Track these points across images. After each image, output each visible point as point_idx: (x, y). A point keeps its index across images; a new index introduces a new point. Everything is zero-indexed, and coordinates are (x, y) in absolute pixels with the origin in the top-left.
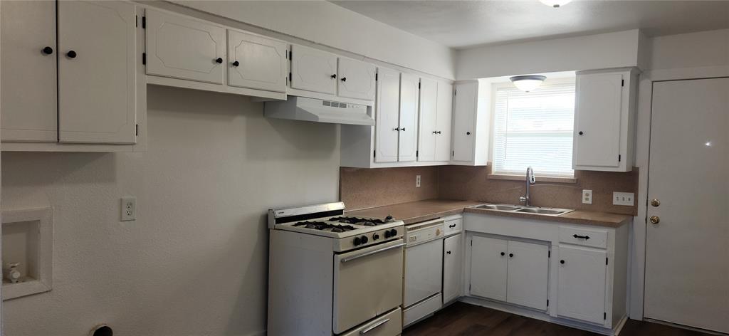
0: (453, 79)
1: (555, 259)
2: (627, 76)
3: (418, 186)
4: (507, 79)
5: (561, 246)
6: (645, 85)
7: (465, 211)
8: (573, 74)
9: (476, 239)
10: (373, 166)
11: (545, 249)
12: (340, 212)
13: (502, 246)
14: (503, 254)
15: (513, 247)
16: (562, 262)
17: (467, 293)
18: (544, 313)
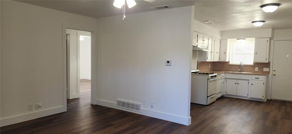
0: (220, 39)
1: (250, 83)
2: (268, 39)
3: (210, 67)
4: (236, 39)
5: (252, 80)
6: (272, 41)
7: (225, 73)
8: (254, 38)
9: (228, 80)
10: (207, 61)
11: (247, 82)
12: (198, 72)
13: (235, 81)
14: (236, 83)
15: (239, 81)
16: (252, 84)
17: (225, 94)
18: (246, 97)
